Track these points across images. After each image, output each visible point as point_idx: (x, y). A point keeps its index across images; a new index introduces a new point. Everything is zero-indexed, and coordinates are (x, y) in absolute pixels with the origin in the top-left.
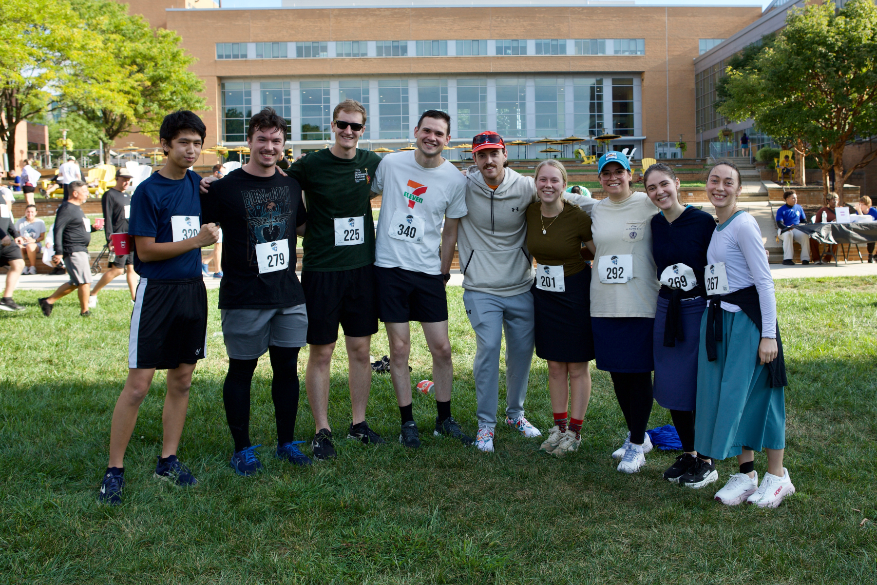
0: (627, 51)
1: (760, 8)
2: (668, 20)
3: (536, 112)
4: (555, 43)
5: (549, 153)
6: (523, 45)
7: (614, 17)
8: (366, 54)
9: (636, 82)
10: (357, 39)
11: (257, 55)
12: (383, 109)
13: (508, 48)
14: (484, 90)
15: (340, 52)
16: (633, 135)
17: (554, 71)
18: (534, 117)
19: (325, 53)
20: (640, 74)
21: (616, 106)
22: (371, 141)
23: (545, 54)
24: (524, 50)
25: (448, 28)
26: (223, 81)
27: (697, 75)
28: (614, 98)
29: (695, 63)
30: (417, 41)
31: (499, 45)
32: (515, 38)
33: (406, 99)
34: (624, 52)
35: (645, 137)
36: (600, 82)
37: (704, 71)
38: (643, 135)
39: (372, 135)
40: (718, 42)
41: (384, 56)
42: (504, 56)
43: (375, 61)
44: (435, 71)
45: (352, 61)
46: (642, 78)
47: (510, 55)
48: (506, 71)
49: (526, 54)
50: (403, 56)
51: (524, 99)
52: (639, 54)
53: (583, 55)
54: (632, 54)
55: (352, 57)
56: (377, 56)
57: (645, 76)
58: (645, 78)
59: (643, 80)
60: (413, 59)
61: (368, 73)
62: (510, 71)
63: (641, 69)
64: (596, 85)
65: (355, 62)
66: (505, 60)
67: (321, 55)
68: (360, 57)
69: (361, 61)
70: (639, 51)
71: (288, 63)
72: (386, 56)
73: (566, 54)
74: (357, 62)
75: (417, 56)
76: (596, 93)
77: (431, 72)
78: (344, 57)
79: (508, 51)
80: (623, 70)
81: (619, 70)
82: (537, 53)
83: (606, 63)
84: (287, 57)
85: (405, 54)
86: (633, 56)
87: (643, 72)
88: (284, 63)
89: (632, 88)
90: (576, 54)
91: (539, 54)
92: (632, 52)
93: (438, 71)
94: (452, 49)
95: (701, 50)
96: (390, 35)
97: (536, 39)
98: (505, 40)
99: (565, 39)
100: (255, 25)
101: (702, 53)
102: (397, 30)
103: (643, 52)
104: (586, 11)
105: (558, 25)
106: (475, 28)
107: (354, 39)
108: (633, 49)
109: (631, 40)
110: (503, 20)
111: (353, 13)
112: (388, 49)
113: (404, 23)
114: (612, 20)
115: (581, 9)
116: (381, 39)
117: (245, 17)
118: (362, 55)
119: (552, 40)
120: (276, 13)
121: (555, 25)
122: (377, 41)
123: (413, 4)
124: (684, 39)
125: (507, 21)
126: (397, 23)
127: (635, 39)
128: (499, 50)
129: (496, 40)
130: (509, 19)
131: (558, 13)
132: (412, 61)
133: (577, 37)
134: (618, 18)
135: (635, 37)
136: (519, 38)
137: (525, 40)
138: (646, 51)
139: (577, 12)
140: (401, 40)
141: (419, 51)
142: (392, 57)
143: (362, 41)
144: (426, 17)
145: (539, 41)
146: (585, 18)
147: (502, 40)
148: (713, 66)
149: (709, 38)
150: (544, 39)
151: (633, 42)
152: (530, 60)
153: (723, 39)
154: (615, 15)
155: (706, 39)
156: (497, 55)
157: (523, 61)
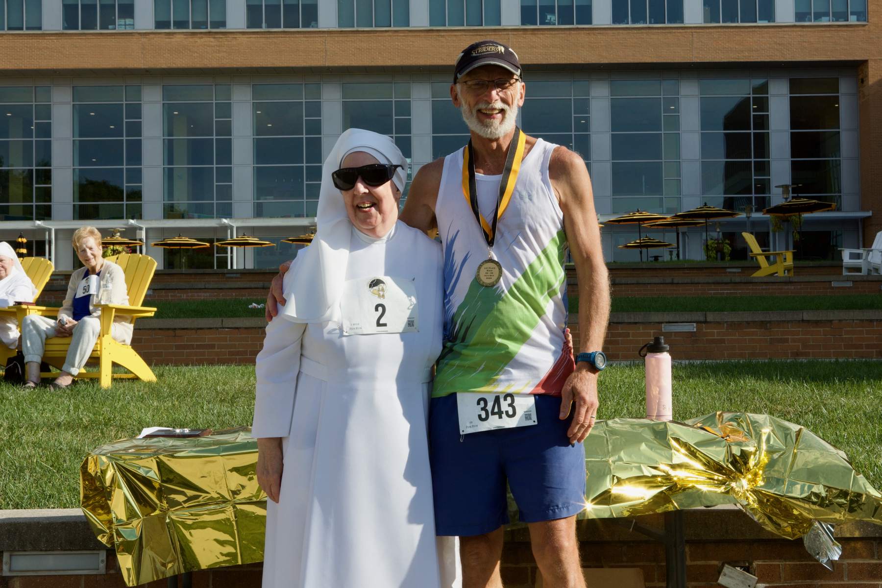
0: (826, 14)
3: (614, 156)
5: (644, 250)
6: (583, 2)
8: (223, 24)
9: (845, 88)
12: (262, 149)
13: (551, 10)
15: (162, 18)
16: (839, 209)
17: (655, 60)
19: (128, 21)
20: (856, 67)
21: (799, 145)
22: (235, 224)
23: (634, 22)
24: (585, 15)
28: (793, 125)
31: (529, 2)
33: (316, 127)
34: (818, 16)
35: (870, 214)
36: (764, 88)
38: (863, 209)
39: (236, 208)
41: (264, 29)
42: (538, 26)
43: (243, 39)
44: (380, 63)
45: (191, 40)
46: (861, 77)
47: (554, 24)
48: (544, 63)
49: (591, 23)
50: (308, 27)
51: (586, 127)
52: (853, 20)
53: (721, 24)
54: (837, 20)
55: (191, 30)
56: (248, 27)
57: (867, 72)
58: (867, 76)
59: (863, 81)
60: (330, 32)
61: (228, 66)
62: (553, 61)
63: (857, 56)
64: (751, 96)
65: (199, 40)
66: (541, 36)
67: (121, 25)
68: (209, 30)
69: (212, 39)
70: (852, 14)
71: (43, 42)
72: (268, 27)
73: (682, 22)
74: (203, 40)
75: (339, 26)
76: (752, 113)
77: (373, 64)
78: (172, 30)
79: (549, 17)
80: (817, 59)
81: (808, 59)
82: (615, 20)
83: (775, 43)
84: (40, 28)
85: (313, 23)
86: (839, 26)
87: (865, 62)
88: (34, 42)
89: (836, 100)
90: (705, 22)
91: (620, 23)
92: (838, 16)
93: (389, 63)
94: (420, 12)
103: (864, 15)
108: (840, 8)
112: (272, 10)
118: (215, 24)
128: (528, 14)
132: (329, 38)
138: (870, 13)
141: (344, 16)
142: (282, 29)
152: (599, 36)
156: (523, 24)
157: (583, 38)
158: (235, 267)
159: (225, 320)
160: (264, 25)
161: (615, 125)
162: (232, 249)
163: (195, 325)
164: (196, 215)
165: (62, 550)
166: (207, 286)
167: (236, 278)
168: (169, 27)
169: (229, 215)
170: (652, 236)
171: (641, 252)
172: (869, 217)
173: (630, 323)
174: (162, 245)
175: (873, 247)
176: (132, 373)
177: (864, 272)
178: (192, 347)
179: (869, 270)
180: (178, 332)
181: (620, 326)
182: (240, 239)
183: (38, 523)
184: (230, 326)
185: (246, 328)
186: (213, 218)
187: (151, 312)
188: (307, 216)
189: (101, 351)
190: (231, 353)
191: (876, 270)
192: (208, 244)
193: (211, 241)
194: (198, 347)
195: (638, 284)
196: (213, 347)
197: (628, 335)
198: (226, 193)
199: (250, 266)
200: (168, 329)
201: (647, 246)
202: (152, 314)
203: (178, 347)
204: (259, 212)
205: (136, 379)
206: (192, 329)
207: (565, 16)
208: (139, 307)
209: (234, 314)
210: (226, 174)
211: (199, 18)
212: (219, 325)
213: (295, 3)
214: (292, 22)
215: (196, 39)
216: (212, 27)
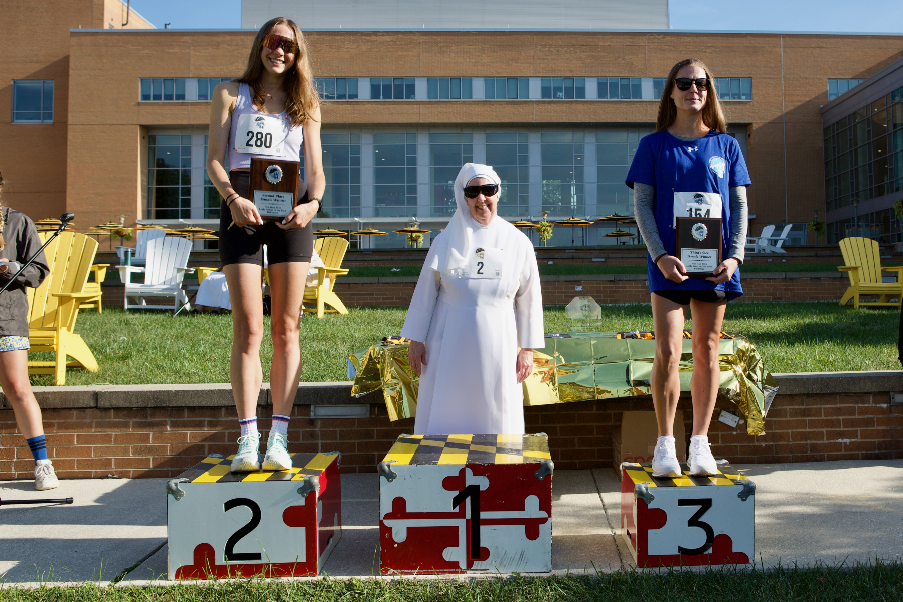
0: (728, 95)
2: (784, 51)
3: (598, 181)
4: (625, 82)
6: (580, 85)
7: (708, 47)
8: (356, 96)
10: (343, 75)
11: (200, 96)
12: (379, 175)
13: (560, 89)
14: (525, 149)
17: (624, 121)
18: (595, 186)
20: (745, 127)
22: (362, 221)
23: (611, 98)
24: (581, 92)
25: (473, 60)
26: (153, 133)
27: (826, 130)
29: (823, 113)
30: (429, 78)
31: (546, 85)
32: (568, 74)
33: (413, 161)
37: (838, 123)
39: (363, 211)
40: (854, 84)
41: (381, 100)
42: (552, 100)
43: (369, 106)
44: (454, 120)
45: (335, 106)
46: (748, 133)
47: (562, 98)
48: (556, 122)
49: (585, 98)
50: (409, 98)
51: (581, 162)
52: (744, 99)
54: (734, 99)
55: (336, 100)
56: (371, 98)
57: (752, 130)
58: (752, 133)
59: (749, 136)
60: (422, 103)
61: (358, 122)
62: (562, 121)
63: (746, 121)
65: (340, 106)
66: (554, 105)
68: (347, 100)
69: (349, 106)
70: (743, 95)
72: (384, 98)
73: (641, 98)
74: (343, 106)
75: (429, 98)
77: (449, 122)
79: (559, 94)
82: (600, 96)
85: (412, 96)
86: (735, 102)
87: (751, 124)
90: (654, 97)
91: (602, 98)
92: (734, 96)
93: (459, 121)
94: (479, 90)
95: (831, 95)
96: (390, 70)
97: (598, 77)
98: (554, 77)
99: (640, 78)
100: (198, 54)
101: (832, 98)
102: (401, 62)
103: (750, 96)
104: (668, 38)
105: (630, 57)
106: (512, 60)
107: (339, 75)
108: (736, 91)
109: (732, 79)
110: (551, 49)
111: (337, 38)
112: (387, 89)
113: (411, 53)
114: (705, 52)
115: (661, 36)
116: (378, 75)
117: (184, 42)
118: (351, 97)
119: (622, 78)
120: (228, 38)
121: (626, 57)
122: (372, 78)
123: (424, 27)
124: (806, 78)
125: (558, 51)
126: (400, 53)
127: (738, 79)
128: (546, 92)
129: (542, 77)
130: (561, 49)
131: (629, 40)
132: (421, 106)
133: (657, 74)
134: (713, 49)
135: (738, 76)
136: (575, 75)
137: (583, 79)
138: (754, 95)
139: (656, 40)
140: (406, 77)
141: (431, 92)
142: (393, 100)
143: (350, 77)
144: (442, 44)
145: (603, 80)
146: (667, 47)
147: (550, 77)
148: (850, 116)
149: (842, 77)
150: (610, 77)
151: (735, 83)
152: (590, 106)
153: (861, 79)
154: (710, 45)
155: (837, 79)
156: (543, 98)
157: (580, 107)
158: (362, 248)
159: (380, 278)
160: (381, 97)
161: (599, 161)
162: (360, 236)
163: (362, 282)
164: (337, 215)
165: (344, 404)
166: (357, 259)
167: (369, 254)
169: (358, 216)
170: (622, 229)
171: (617, 239)
172: (754, 219)
173: (627, 281)
174: (316, 234)
175: (761, 236)
176: (334, 309)
177: (756, 251)
178: (360, 295)
179: (759, 250)
180: (351, 286)
181: (621, 282)
182: (366, 230)
183: (331, 388)
184: (384, 282)
185: (393, 283)
186: (348, 217)
187: (345, 272)
188: (407, 216)
189: (318, 295)
190: (384, 299)
191: (764, 250)
192: (346, 233)
193: (347, 231)
194: (364, 295)
195: (623, 258)
196: (372, 294)
197: (625, 288)
198: (356, 201)
199: (372, 247)
200: (345, 284)
201: (620, 236)
202: (346, 273)
203: (351, 295)
204: (377, 214)
205: (338, 312)
206: (359, 284)
207: (569, 93)
208: (338, 269)
209: (383, 275)
210: (357, 190)
211: (342, 93)
212: (377, 281)
213: (401, 83)
214: (399, 95)
215: (339, 106)
216: (349, 98)
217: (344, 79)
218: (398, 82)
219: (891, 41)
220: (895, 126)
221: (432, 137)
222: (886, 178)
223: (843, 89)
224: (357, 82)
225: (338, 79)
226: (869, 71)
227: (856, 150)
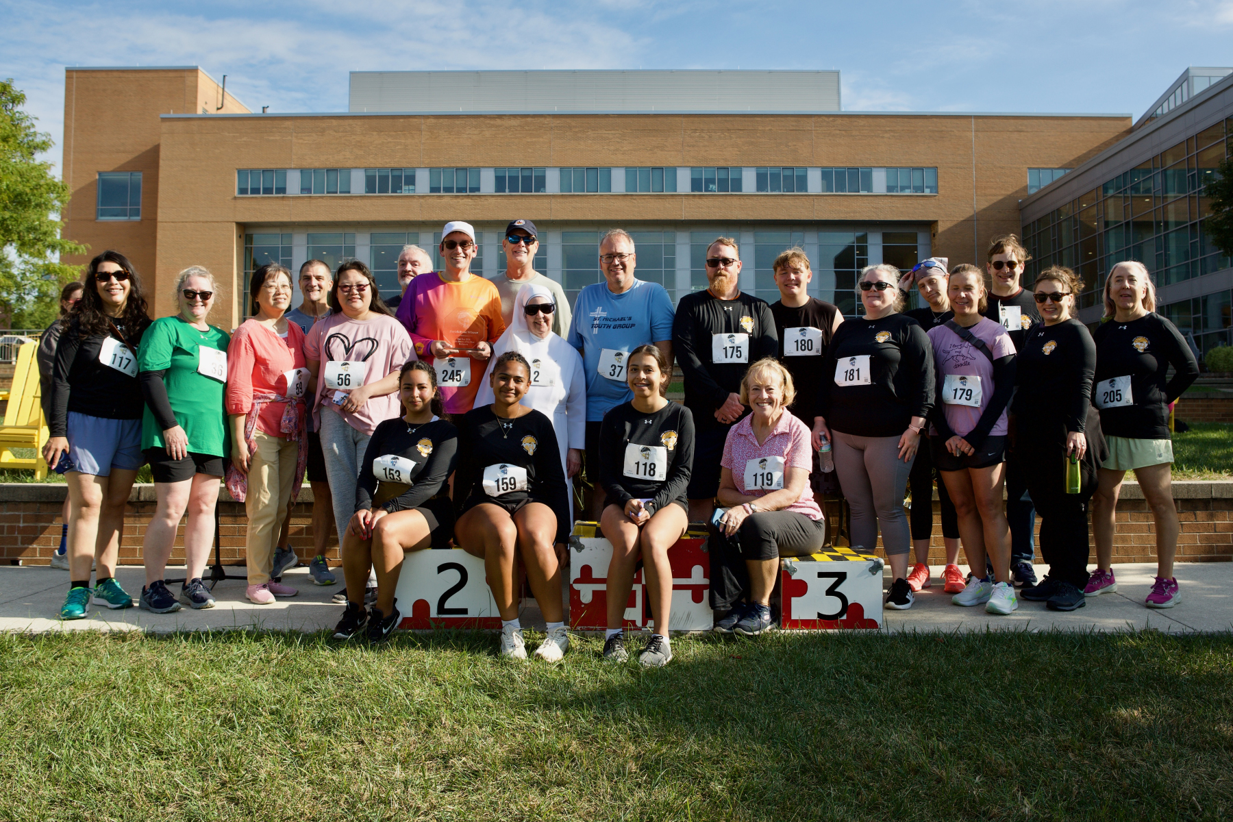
0: (909, 187)
1: (1129, 118)
2: (976, 136)
3: (758, 286)
4: (788, 173)
6: (736, 176)
7: (886, 132)
8: (478, 189)
9: (922, 239)
10: (464, 165)
11: (303, 190)
13: (713, 181)
14: (671, 250)
15: (435, 185)
19: (411, 187)
20: (929, 225)
23: (772, 191)
24: (737, 184)
25: (612, 148)
26: (250, 232)
27: (1025, 228)
29: (1021, 209)
30: (561, 169)
31: (697, 176)
32: (722, 164)
33: (542, 263)
34: (903, 189)
36: (863, 239)
37: (1039, 220)
40: (1059, 174)
41: (507, 193)
42: (704, 193)
43: (493, 200)
44: (590, 217)
45: (455, 200)
46: (932, 233)
47: (715, 191)
48: (707, 219)
49: (741, 191)
50: (539, 192)
52: (927, 192)
53: (834, 193)
54: (917, 192)
55: (455, 194)
56: (496, 192)
57: (937, 229)
58: (937, 232)
59: (934, 235)
60: (554, 196)
61: (481, 219)
62: (714, 218)
63: (930, 217)
64: (855, 244)
66: (706, 200)
67: (406, 190)
68: (468, 193)
69: (470, 200)
70: (927, 187)
71: (351, 202)
72: (510, 191)
73: (807, 191)
74: (463, 200)
75: (561, 191)
76: (856, 257)
77: (584, 218)
78: (442, 194)
79: (711, 186)
80: (902, 219)
81: (895, 219)
82: (759, 189)
83: (873, 207)
84: (349, 192)
85: (542, 189)
86: (917, 196)
87: (936, 222)
88: (345, 202)
89: (916, 248)
90: (823, 191)
91: (762, 191)
92: (916, 189)
93: (596, 218)
94: (619, 182)
95: (1032, 187)
96: (517, 159)
97: (757, 167)
98: (705, 167)
99: (806, 168)
100: (301, 141)
101: (1032, 191)
102: (530, 150)
103: (935, 188)
104: (839, 121)
105: (795, 143)
106: (657, 147)
107: (459, 165)
108: (918, 183)
109: (914, 169)
110: (703, 135)
111: (458, 122)
112: (513, 180)
113: (541, 140)
114: (883, 137)
115: (831, 119)
116: (503, 165)
117: (285, 128)
118: (472, 190)
119: (784, 168)
120: (334, 122)
121: (790, 144)
122: (496, 169)
123: (556, 110)
124: (1002, 168)
125: (710, 137)
126: (529, 140)
127: (922, 169)
128: (696, 184)
129: (692, 167)
130: (713, 134)
131: (794, 124)
132: (553, 200)
133: (826, 164)
134: (892, 134)
135: (921, 165)
136: (729, 164)
137: (739, 169)
138: (940, 187)
139: (825, 124)
140: (536, 167)
141: (564, 185)
142: (520, 193)
143: (471, 168)
144: (577, 130)
145: (762, 171)
146: (838, 132)
147: (701, 167)
148: (1053, 212)
149: (1045, 166)
150: (771, 167)
151: (917, 174)
152: (747, 200)
153: (1068, 168)
154: (888, 129)
155: (1038, 169)
156: (692, 191)
157: (735, 201)
160: (507, 190)
161: (758, 264)
168: (440, 192)
207: (723, 185)
211: (461, 185)
213: (529, 174)
214: (527, 188)
215: (459, 200)
216: (470, 192)
217: (465, 169)
218: (526, 173)
219: (1104, 123)
220: (1107, 224)
221: (564, 236)
222: (1095, 286)
223: (1046, 180)
224: (479, 172)
225: (458, 169)
226: (1079, 160)
227: (1060, 252)
